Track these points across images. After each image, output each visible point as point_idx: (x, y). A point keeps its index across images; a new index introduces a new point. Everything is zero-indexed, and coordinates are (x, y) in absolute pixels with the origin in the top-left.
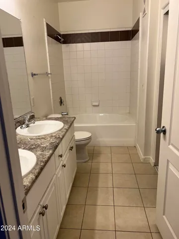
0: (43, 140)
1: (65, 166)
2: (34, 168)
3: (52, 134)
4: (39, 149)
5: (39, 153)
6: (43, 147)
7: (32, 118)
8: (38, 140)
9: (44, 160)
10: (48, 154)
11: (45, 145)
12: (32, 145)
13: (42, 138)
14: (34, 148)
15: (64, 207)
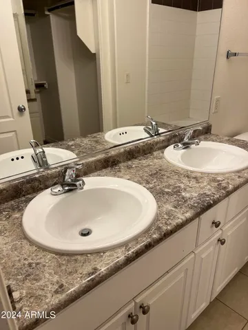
0: (193, 183)
1: (223, 243)
2: (135, 239)
3: (217, 174)
4: (173, 198)
5: (169, 207)
6: (183, 198)
7: (206, 132)
8: (185, 180)
9: (165, 228)
10: (181, 216)
11: (187, 195)
12: (168, 186)
13: (194, 178)
14: (168, 193)
15: (203, 306)
